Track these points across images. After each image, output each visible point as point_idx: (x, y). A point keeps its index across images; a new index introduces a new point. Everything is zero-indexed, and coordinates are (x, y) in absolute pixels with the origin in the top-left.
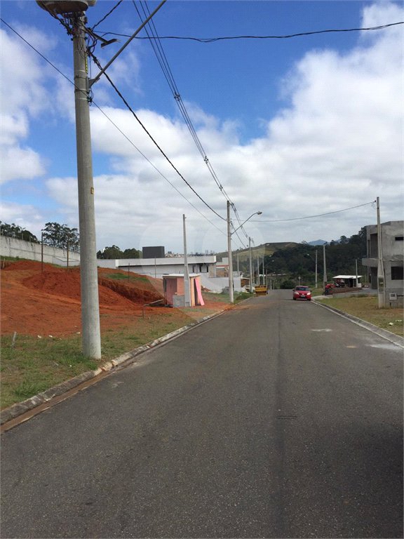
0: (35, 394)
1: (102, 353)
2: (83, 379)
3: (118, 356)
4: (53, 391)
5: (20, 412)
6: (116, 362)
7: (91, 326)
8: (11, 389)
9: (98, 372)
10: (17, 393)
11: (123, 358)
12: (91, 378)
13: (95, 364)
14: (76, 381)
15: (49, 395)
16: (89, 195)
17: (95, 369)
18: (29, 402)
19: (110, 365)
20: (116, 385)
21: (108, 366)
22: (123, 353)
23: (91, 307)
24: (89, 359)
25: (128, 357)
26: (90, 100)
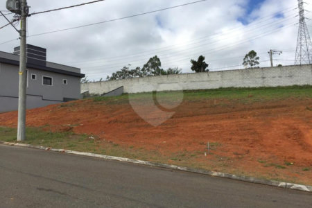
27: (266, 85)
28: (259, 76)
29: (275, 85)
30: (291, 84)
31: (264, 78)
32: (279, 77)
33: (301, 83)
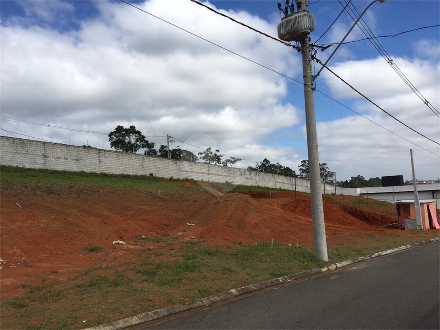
0: (282, 276)
1: (329, 257)
2: (313, 272)
3: (342, 261)
4: (293, 277)
5: (273, 285)
6: (339, 265)
7: (319, 238)
8: (269, 272)
9: (324, 269)
10: (272, 274)
11: (345, 263)
12: (320, 272)
13: (323, 264)
14: (309, 273)
15: (290, 278)
16: (315, 150)
17: (323, 267)
18: (278, 280)
19: (334, 267)
20: (334, 278)
21: (333, 267)
22: (345, 260)
23: (319, 225)
24: (319, 260)
25: (349, 263)
26: (314, 89)
27: (48, 167)
28: (38, 152)
29: (59, 168)
30: (78, 170)
31: (46, 156)
32: (65, 158)
33: (88, 170)
